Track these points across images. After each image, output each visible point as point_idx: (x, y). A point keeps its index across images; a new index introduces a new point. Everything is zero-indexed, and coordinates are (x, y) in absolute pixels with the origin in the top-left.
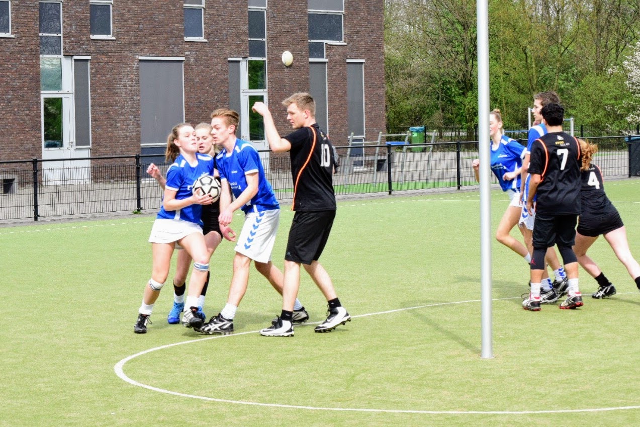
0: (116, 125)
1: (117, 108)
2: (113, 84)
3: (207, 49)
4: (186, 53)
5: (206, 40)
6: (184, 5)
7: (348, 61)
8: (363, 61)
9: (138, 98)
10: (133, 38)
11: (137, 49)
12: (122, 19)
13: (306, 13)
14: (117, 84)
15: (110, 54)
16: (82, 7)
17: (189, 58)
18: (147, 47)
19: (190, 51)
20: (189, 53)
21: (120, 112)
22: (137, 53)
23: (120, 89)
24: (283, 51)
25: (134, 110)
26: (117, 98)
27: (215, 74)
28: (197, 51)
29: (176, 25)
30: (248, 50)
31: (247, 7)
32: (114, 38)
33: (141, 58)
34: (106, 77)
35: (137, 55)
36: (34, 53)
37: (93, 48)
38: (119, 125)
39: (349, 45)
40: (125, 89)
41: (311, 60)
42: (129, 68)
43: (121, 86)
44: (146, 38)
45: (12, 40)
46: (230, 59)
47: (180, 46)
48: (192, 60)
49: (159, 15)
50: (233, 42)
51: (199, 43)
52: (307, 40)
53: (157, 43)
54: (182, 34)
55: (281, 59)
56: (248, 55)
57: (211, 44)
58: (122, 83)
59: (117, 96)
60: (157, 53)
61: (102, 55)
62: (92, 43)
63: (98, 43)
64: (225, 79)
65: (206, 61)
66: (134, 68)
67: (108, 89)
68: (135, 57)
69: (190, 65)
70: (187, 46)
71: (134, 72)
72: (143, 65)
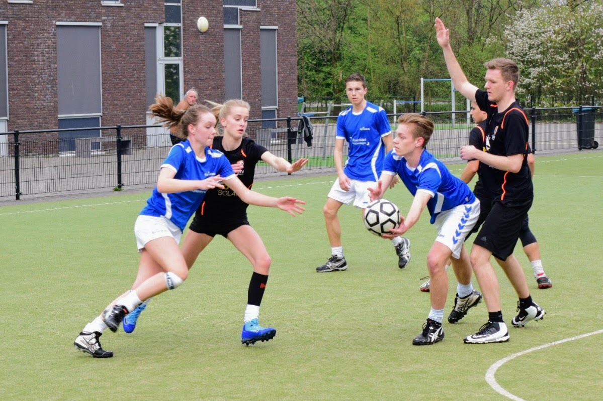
0: (33, 95)
1: (34, 76)
2: (31, 51)
3: (124, 14)
4: (103, 18)
5: (122, 5)
7: (262, 27)
8: (276, 27)
9: (56, 66)
10: (50, 1)
11: (54, 13)
14: (34, 51)
15: (27, 19)
17: (105, 23)
18: (64, 12)
19: (107, 16)
20: (106, 18)
21: (38, 81)
22: (54, 18)
23: (37, 56)
24: (199, 17)
25: (51, 78)
26: (34, 66)
27: (132, 40)
28: (114, 16)
30: (164, 16)
32: (32, 2)
33: (58, 23)
34: (22, 43)
35: (54, 20)
37: (10, 13)
38: (36, 94)
39: (263, 11)
40: (42, 56)
41: (226, 26)
42: (46, 34)
43: (38, 52)
44: (63, 2)
46: (146, 25)
47: (97, 10)
48: (109, 25)
50: (149, 7)
51: (115, 8)
52: (222, 6)
53: (74, 7)
55: (196, 25)
56: (164, 20)
57: (128, 9)
58: (40, 50)
59: (35, 64)
60: (74, 18)
61: (20, 20)
62: (9, 7)
63: (15, 7)
64: (142, 46)
65: (123, 26)
66: (52, 34)
67: (26, 56)
68: (52, 23)
69: (107, 31)
70: (104, 11)
71: (51, 38)
72: (60, 30)
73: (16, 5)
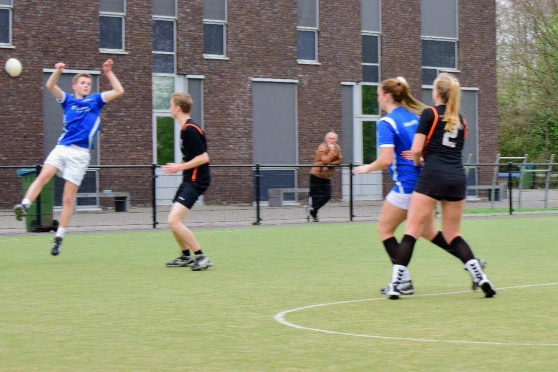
0: (228, 147)
1: (229, 129)
2: (226, 105)
3: (321, 72)
4: (300, 76)
5: (319, 64)
6: (298, 27)
8: (477, 89)
9: (251, 119)
10: (246, 58)
11: (250, 70)
12: (235, 39)
13: (419, 39)
14: (229, 105)
15: (223, 74)
16: (195, 26)
17: (301, 81)
18: (261, 69)
19: (304, 74)
20: (303, 76)
21: (233, 134)
22: (250, 74)
23: (233, 110)
25: (247, 131)
26: (230, 119)
27: (329, 98)
28: (310, 74)
29: (290, 47)
30: (361, 75)
31: (360, 32)
32: (228, 59)
33: (254, 79)
34: (218, 97)
35: (250, 76)
36: (147, 71)
37: (206, 68)
38: (231, 146)
39: (463, 73)
40: (238, 110)
41: (424, 87)
42: (242, 90)
43: (233, 106)
44: (259, 60)
45: (125, 57)
46: (343, 83)
47: (293, 68)
48: (305, 82)
49: (273, 36)
50: (347, 66)
51: (312, 66)
52: (420, 67)
53: (270, 65)
54: (295, 56)
56: (361, 79)
57: (325, 68)
58: (235, 104)
59: (230, 117)
60: (270, 74)
61: (216, 75)
62: (205, 63)
63: (211, 62)
64: (339, 103)
65: (319, 84)
66: (247, 89)
67: (221, 109)
68: (248, 79)
69: (303, 88)
70: (300, 69)
71: (246, 93)
72: (256, 86)
73: (212, 61)
